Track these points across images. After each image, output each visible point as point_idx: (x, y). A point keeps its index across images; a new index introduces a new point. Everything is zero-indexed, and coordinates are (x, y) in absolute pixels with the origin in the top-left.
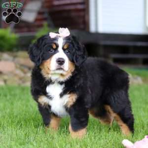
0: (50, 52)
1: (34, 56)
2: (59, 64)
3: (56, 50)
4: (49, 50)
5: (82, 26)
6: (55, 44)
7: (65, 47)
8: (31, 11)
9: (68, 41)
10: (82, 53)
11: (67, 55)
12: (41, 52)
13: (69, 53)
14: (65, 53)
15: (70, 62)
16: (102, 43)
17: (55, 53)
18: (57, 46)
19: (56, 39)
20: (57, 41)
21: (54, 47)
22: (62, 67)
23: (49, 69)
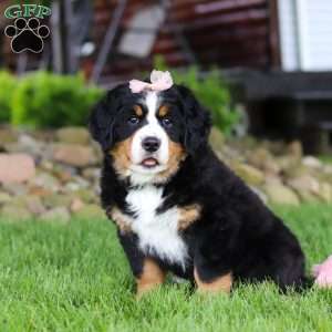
0: (130, 124)
2: (147, 150)
4: (129, 119)
6: (141, 106)
20: (145, 99)
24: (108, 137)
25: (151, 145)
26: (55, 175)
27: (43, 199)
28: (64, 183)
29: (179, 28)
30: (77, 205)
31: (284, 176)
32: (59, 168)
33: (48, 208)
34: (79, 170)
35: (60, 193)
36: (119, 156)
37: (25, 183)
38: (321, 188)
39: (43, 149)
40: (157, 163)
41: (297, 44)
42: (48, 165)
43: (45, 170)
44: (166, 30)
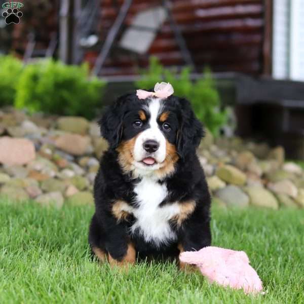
5: (256, 66)
6: (145, 112)
9: (170, 107)
11: (165, 133)
13: (169, 130)
14: (161, 129)
15: (170, 145)
16: (288, 103)
17: (142, 129)
18: (148, 116)
19: (146, 102)
20: (148, 106)
21: (143, 117)
22: (153, 155)
23: (132, 156)
24: (115, 137)
25: (151, 147)
26: (53, 160)
27: (40, 183)
28: (61, 169)
29: (179, 29)
30: (72, 191)
31: (266, 179)
32: (57, 155)
33: (44, 192)
34: (76, 158)
35: (56, 178)
36: (124, 153)
37: (25, 166)
38: (299, 194)
39: (44, 135)
40: (156, 162)
41: (288, 55)
42: (48, 151)
43: (44, 155)
44: (167, 29)
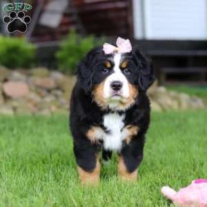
0: (103, 73)
1: (84, 79)
2: (114, 89)
3: (111, 70)
4: (103, 70)
5: (123, 31)
6: (110, 62)
7: (124, 66)
8: (53, 12)
10: (149, 72)
11: (126, 76)
12: (92, 72)
13: (129, 73)
14: (123, 73)
15: (130, 85)
17: (109, 74)
18: (113, 65)
19: (111, 55)
20: (113, 57)
21: (109, 65)
